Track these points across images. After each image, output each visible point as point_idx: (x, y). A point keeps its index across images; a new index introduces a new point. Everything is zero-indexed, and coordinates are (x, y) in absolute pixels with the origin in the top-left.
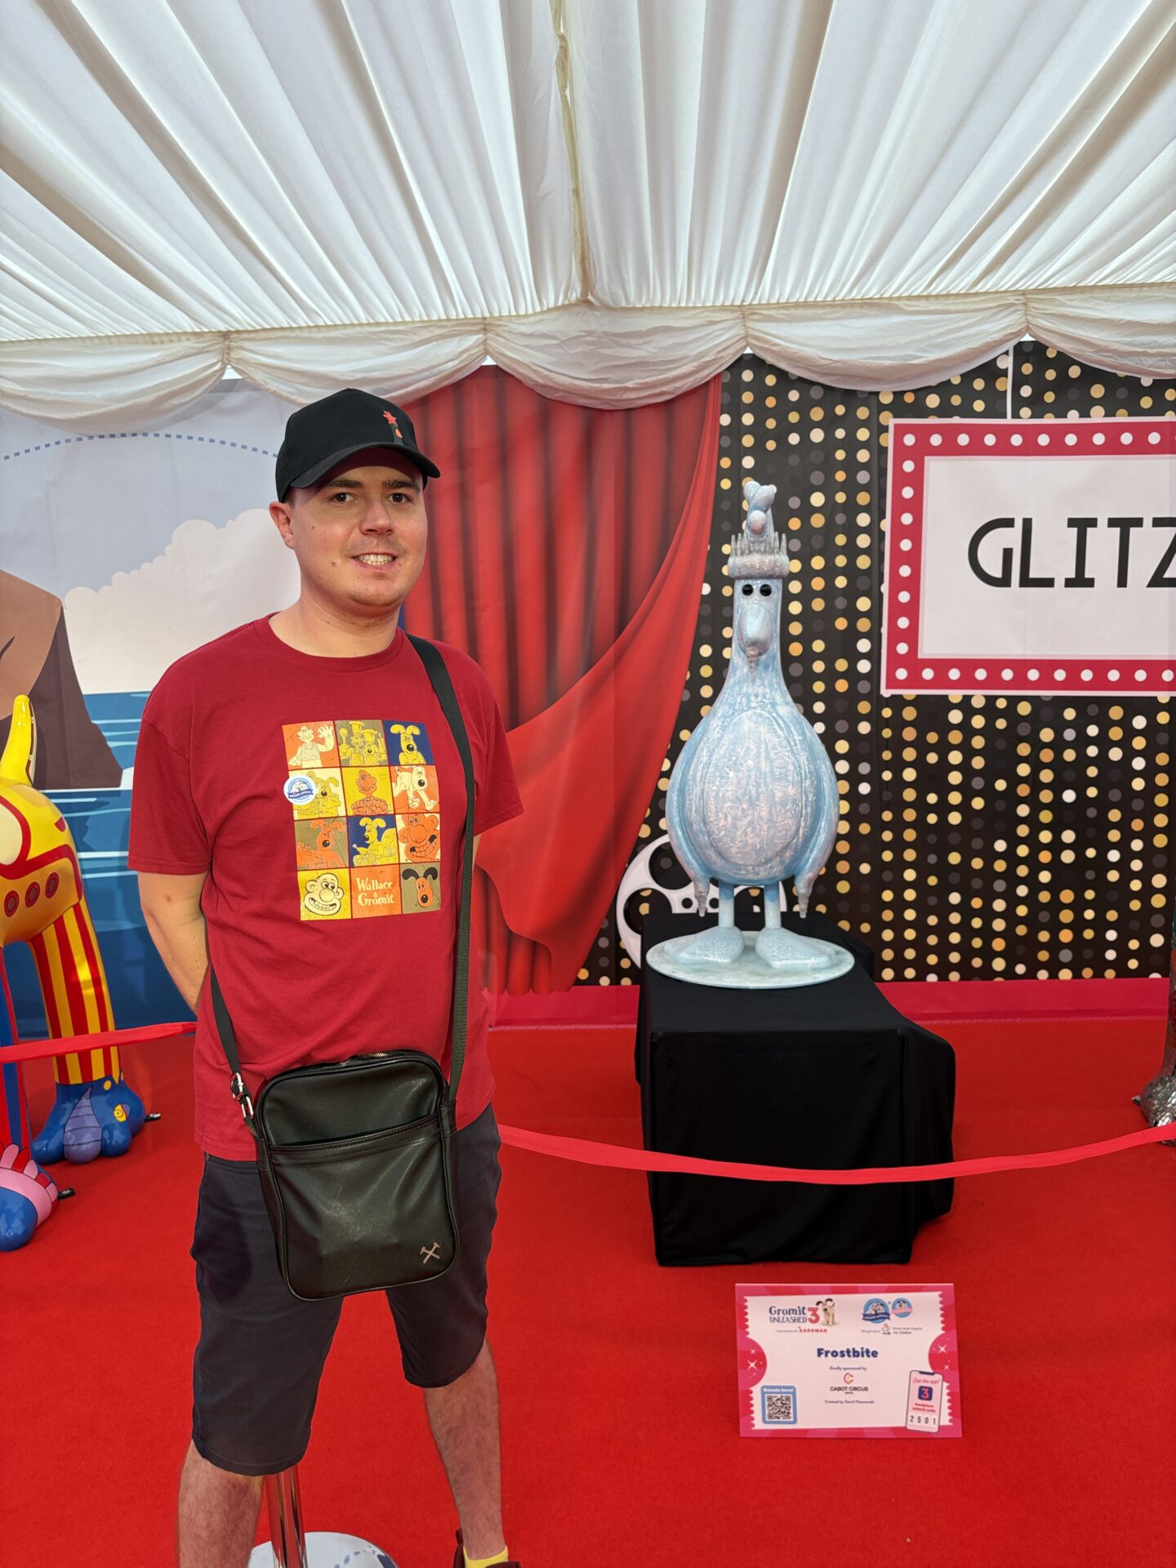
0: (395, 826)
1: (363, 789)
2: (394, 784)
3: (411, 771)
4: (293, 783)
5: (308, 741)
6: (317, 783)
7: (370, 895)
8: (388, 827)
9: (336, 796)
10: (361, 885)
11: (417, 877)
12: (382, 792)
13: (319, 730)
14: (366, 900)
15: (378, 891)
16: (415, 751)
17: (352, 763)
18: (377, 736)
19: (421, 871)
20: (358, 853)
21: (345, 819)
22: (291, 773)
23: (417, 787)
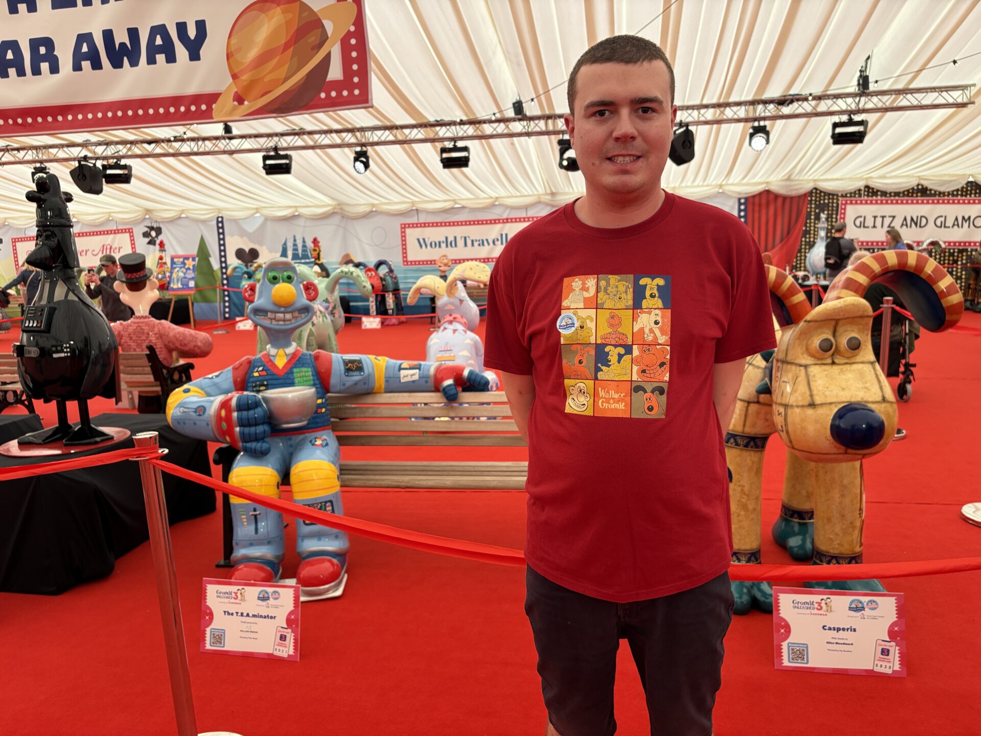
0: (631, 353)
1: (611, 325)
2: (635, 323)
3: (650, 313)
4: (563, 318)
5: (577, 289)
6: (578, 319)
7: (607, 401)
8: (626, 354)
9: (591, 329)
10: (602, 393)
11: (645, 392)
12: (625, 328)
13: (587, 282)
14: (604, 404)
15: (614, 399)
16: (656, 298)
17: (605, 306)
18: (627, 287)
19: (649, 387)
20: (602, 370)
21: (594, 346)
22: (563, 312)
23: (653, 325)
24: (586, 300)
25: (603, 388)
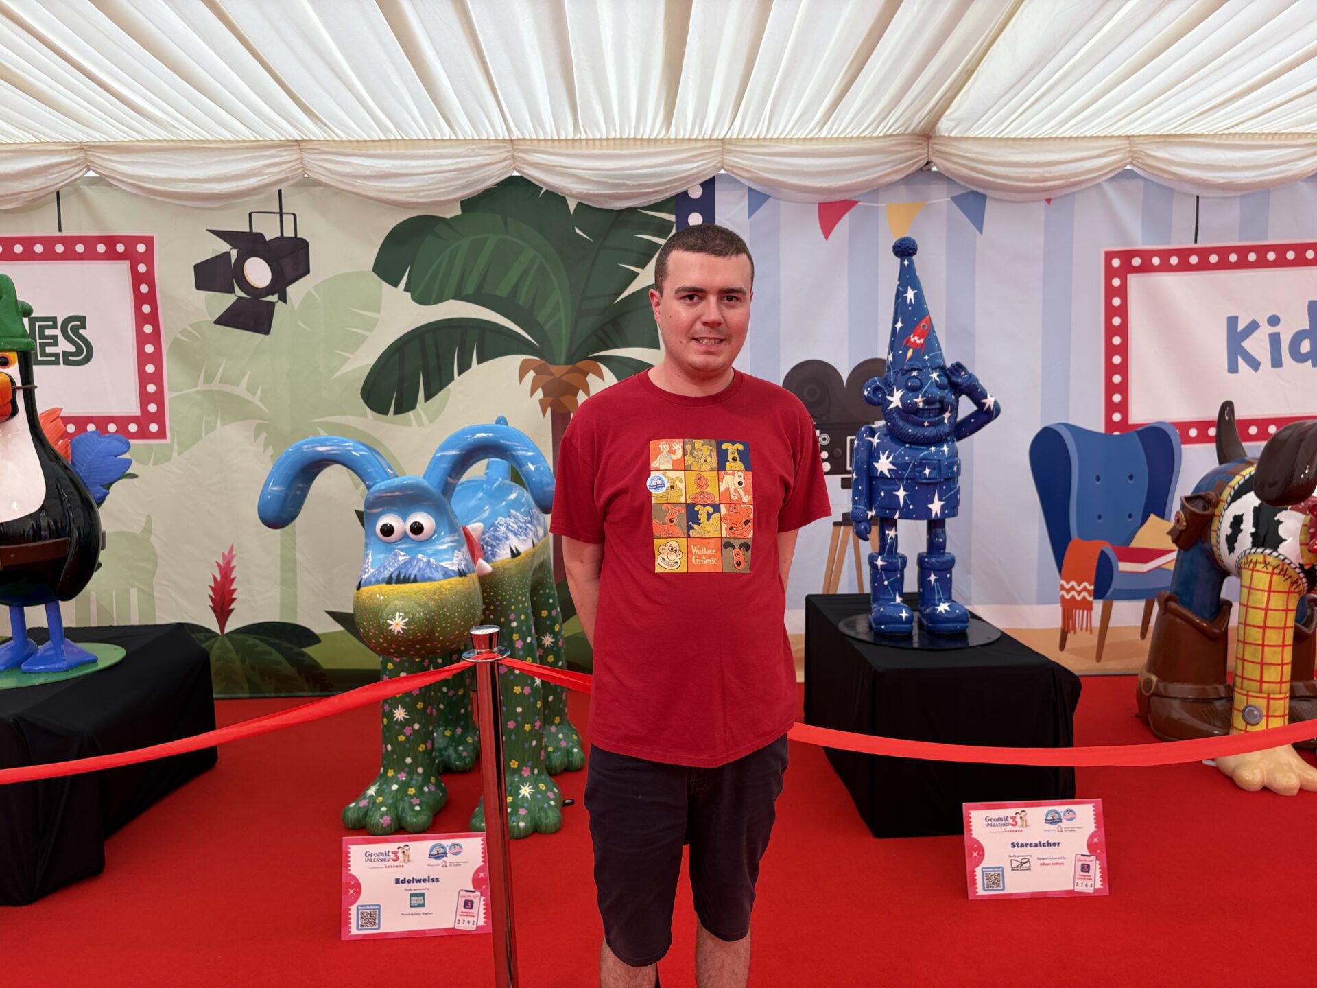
0: (719, 512)
1: (699, 486)
2: (720, 483)
3: (733, 475)
4: (653, 479)
5: (665, 452)
6: (668, 480)
7: (700, 557)
8: (714, 512)
9: (681, 490)
10: (694, 550)
11: (734, 548)
12: (711, 489)
13: (673, 445)
14: (698, 560)
15: (706, 555)
16: (738, 462)
17: (693, 468)
18: (711, 451)
19: (737, 544)
20: (693, 528)
21: (685, 505)
22: (652, 473)
23: (737, 486)
24: (674, 462)
25: (695, 545)
